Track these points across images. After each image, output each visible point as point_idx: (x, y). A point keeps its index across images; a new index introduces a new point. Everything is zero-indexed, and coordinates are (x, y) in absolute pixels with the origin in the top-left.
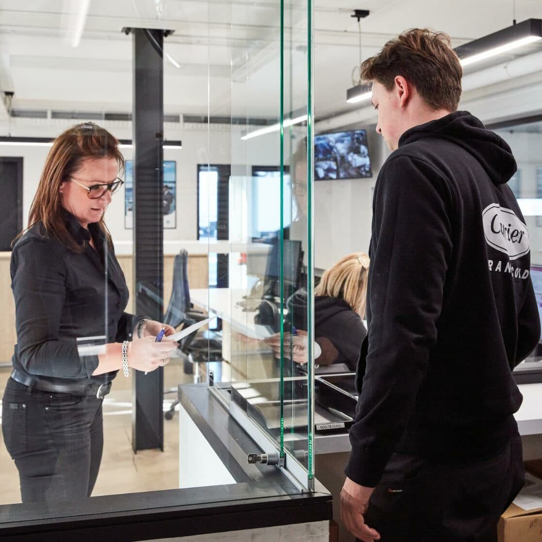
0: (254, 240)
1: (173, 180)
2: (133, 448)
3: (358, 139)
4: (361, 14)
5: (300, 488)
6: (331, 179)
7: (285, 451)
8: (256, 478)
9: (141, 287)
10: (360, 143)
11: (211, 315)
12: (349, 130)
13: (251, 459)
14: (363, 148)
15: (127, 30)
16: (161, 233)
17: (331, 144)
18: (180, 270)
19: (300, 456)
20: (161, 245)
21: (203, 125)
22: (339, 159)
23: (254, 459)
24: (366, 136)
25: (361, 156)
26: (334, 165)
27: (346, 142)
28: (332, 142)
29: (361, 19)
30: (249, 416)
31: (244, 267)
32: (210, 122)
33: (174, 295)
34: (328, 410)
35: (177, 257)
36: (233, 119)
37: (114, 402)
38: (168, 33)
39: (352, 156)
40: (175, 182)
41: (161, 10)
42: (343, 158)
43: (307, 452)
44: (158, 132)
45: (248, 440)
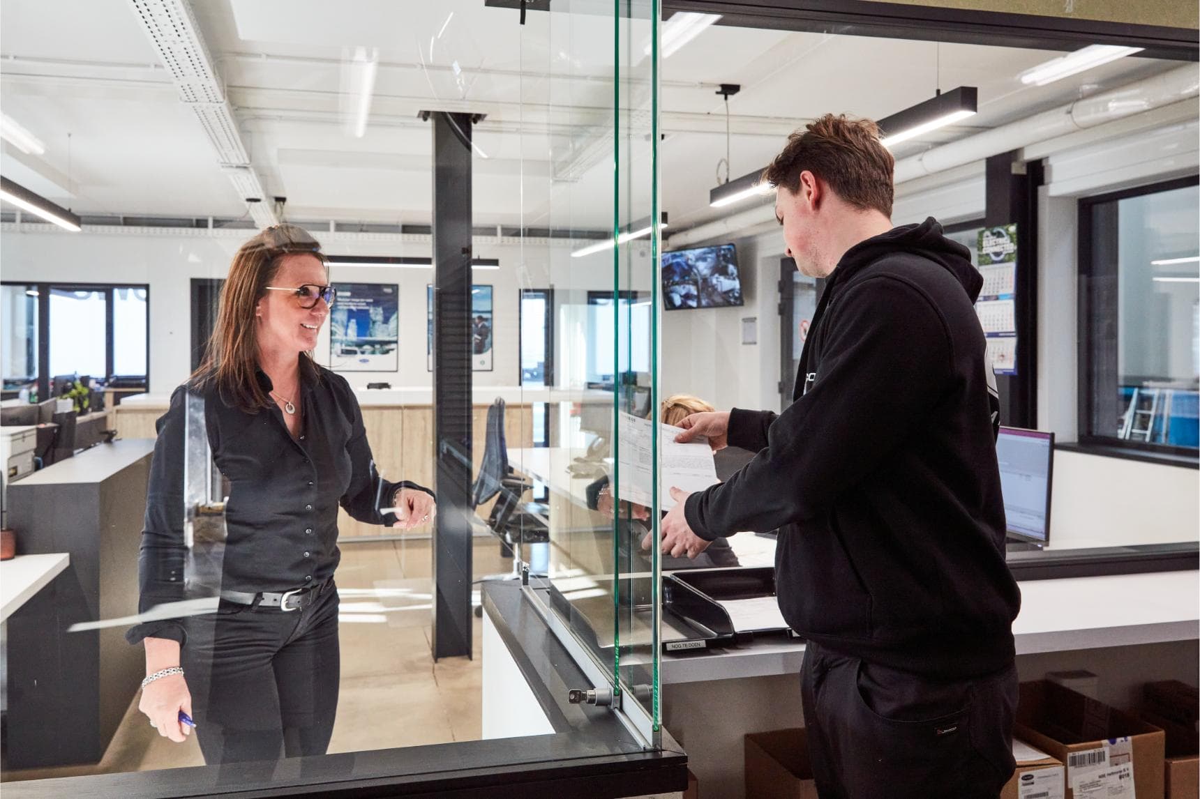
0: (590, 385)
1: (489, 309)
2: (433, 654)
3: (725, 256)
4: (729, 90)
5: (642, 744)
6: (691, 307)
7: (622, 686)
8: (581, 725)
9: (445, 447)
10: (728, 261)
11: (536, 483)
12: (712, 245)
13: (573, 697)
14: (731, 268)
15: (425, 115)
16: (469, 376)
17: (690, 262)
18: (495, 425)
19: (642, 693)
20: (469, 393)
21: (516, 239)
22: (700, 281)
23: (578, 697)
24: (735, 253)
25: (729, 279)
26: (694, 291)
27: (709, 260)
28: (691, 260)
29: (729, 96)
30: (573, 632)
31: (579, 419)
32: (524, 236)
33: (487, 457)
34: (684, 621)
35: (491, 407)
36: (554, 231)
37: (411, 592)
38: (478, 117)
39: (717, 278)
40: (491, 312)
41: (463, 82)
42: (705, 280)
43: (651, 687)
44: (466, 246)
45: (571, 666)
